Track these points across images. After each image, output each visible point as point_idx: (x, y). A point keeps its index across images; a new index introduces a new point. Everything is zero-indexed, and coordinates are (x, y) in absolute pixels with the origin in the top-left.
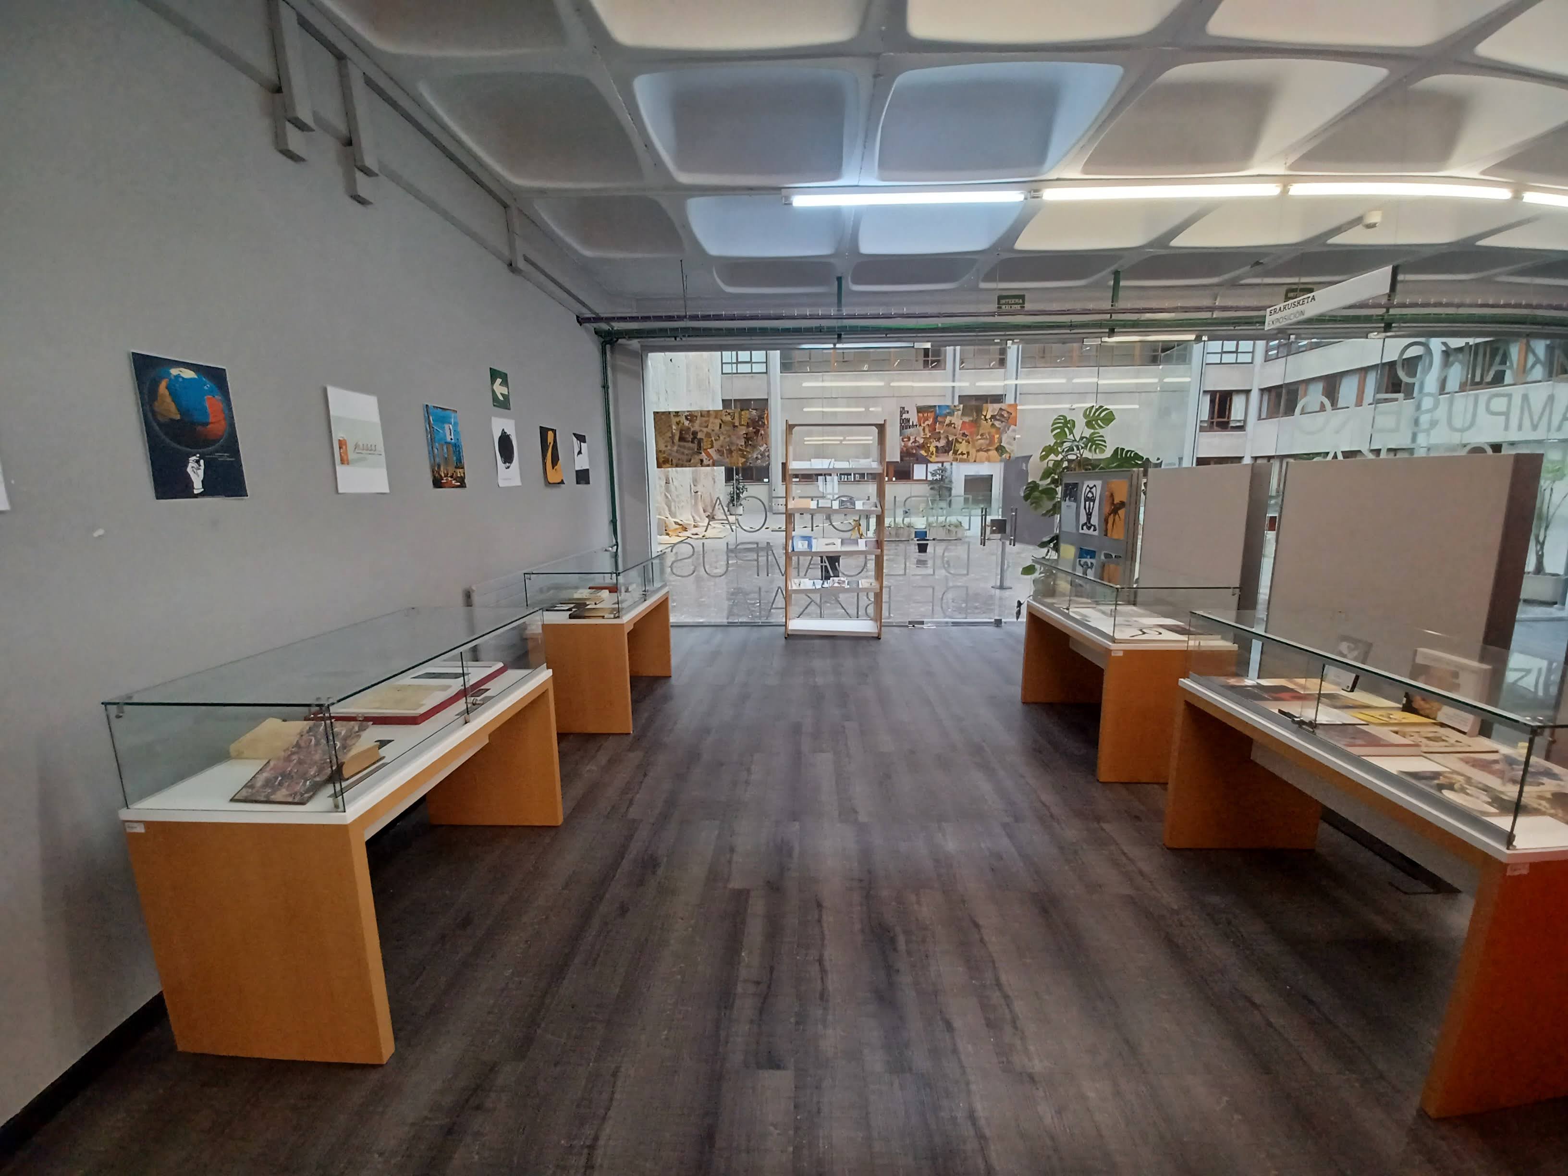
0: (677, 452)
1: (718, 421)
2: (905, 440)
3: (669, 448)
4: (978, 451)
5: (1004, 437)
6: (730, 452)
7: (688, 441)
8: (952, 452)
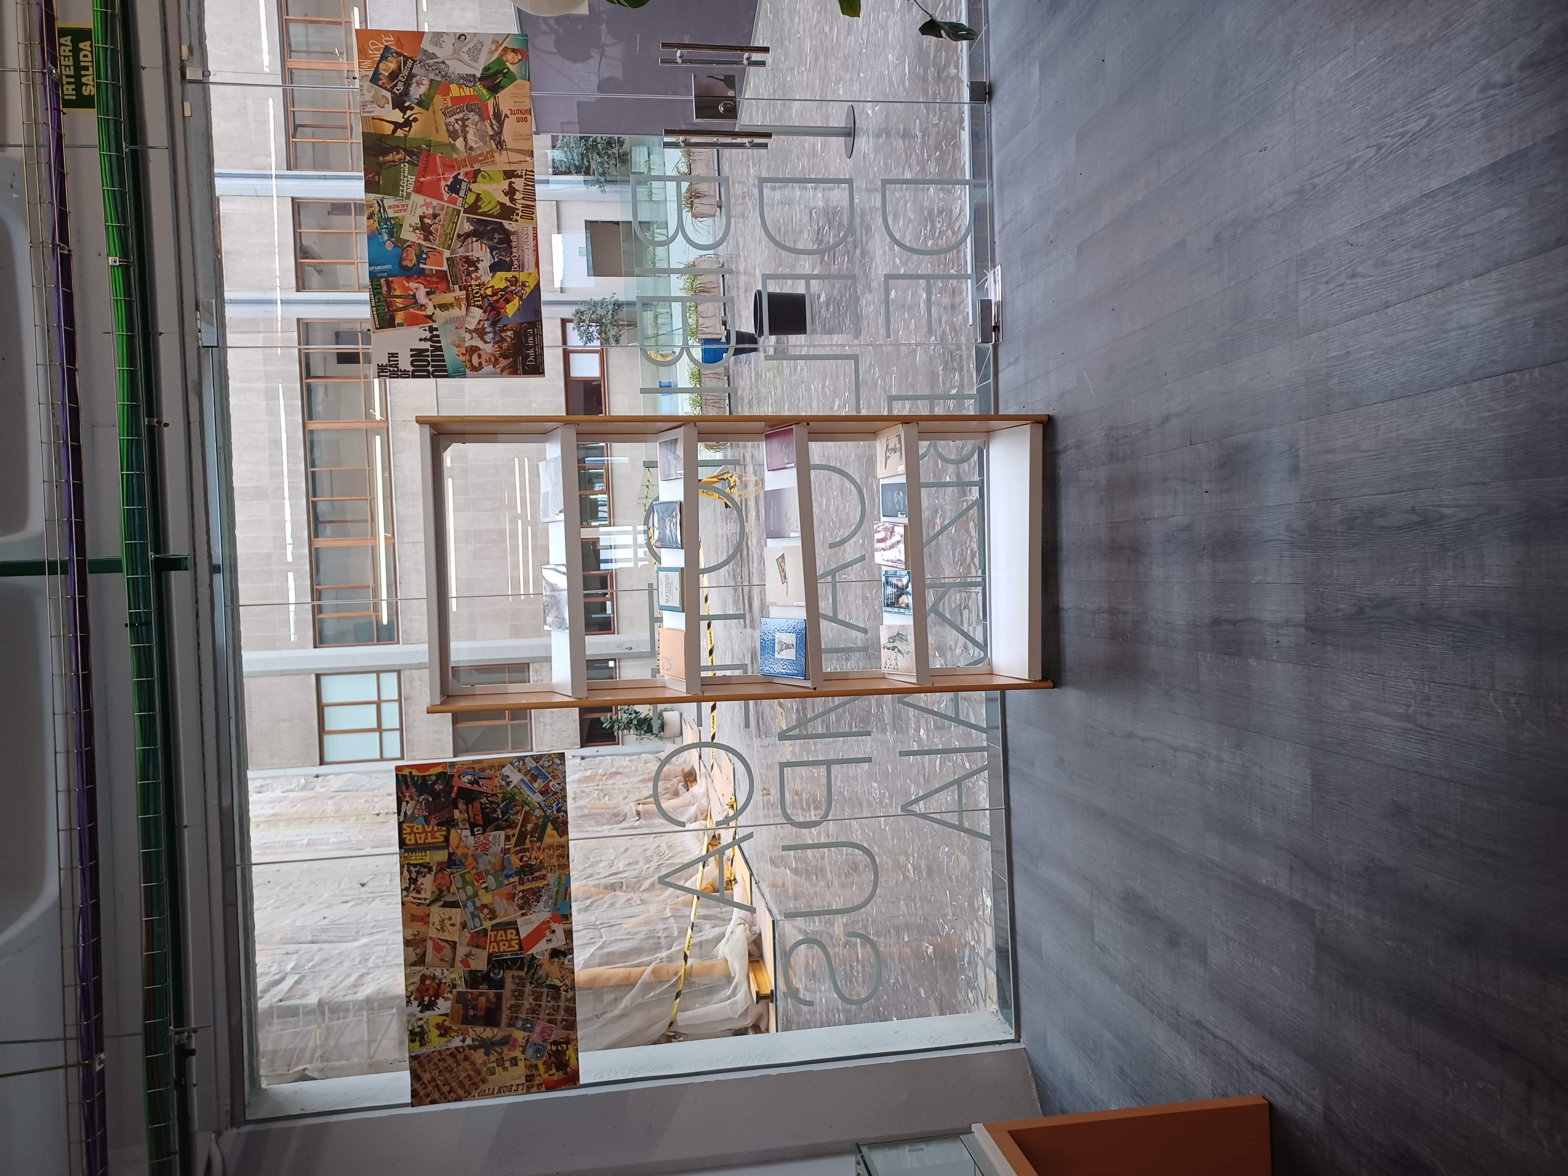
0: (531, 1030)
1: (437, 913)
2: (475, 360)
3: (517, 1053)
4: (500, 144)
5: (457, 68)
6: (527, 871)
7: (499, 997)
8: (506, 223)
